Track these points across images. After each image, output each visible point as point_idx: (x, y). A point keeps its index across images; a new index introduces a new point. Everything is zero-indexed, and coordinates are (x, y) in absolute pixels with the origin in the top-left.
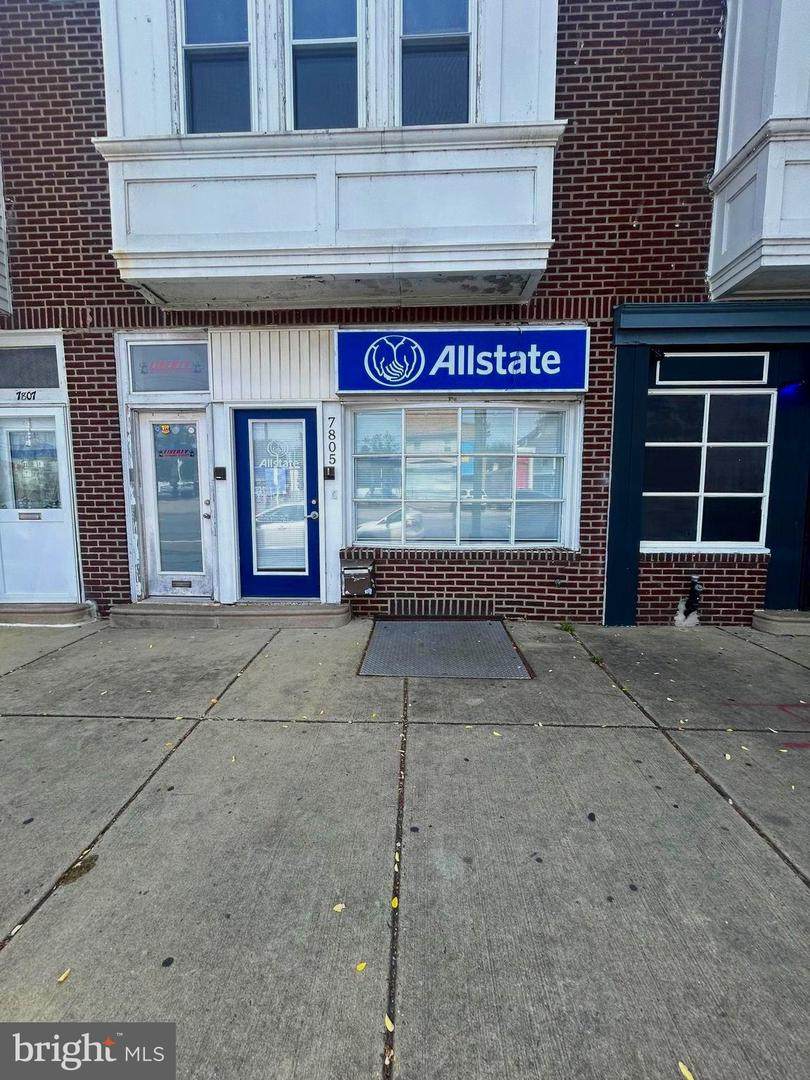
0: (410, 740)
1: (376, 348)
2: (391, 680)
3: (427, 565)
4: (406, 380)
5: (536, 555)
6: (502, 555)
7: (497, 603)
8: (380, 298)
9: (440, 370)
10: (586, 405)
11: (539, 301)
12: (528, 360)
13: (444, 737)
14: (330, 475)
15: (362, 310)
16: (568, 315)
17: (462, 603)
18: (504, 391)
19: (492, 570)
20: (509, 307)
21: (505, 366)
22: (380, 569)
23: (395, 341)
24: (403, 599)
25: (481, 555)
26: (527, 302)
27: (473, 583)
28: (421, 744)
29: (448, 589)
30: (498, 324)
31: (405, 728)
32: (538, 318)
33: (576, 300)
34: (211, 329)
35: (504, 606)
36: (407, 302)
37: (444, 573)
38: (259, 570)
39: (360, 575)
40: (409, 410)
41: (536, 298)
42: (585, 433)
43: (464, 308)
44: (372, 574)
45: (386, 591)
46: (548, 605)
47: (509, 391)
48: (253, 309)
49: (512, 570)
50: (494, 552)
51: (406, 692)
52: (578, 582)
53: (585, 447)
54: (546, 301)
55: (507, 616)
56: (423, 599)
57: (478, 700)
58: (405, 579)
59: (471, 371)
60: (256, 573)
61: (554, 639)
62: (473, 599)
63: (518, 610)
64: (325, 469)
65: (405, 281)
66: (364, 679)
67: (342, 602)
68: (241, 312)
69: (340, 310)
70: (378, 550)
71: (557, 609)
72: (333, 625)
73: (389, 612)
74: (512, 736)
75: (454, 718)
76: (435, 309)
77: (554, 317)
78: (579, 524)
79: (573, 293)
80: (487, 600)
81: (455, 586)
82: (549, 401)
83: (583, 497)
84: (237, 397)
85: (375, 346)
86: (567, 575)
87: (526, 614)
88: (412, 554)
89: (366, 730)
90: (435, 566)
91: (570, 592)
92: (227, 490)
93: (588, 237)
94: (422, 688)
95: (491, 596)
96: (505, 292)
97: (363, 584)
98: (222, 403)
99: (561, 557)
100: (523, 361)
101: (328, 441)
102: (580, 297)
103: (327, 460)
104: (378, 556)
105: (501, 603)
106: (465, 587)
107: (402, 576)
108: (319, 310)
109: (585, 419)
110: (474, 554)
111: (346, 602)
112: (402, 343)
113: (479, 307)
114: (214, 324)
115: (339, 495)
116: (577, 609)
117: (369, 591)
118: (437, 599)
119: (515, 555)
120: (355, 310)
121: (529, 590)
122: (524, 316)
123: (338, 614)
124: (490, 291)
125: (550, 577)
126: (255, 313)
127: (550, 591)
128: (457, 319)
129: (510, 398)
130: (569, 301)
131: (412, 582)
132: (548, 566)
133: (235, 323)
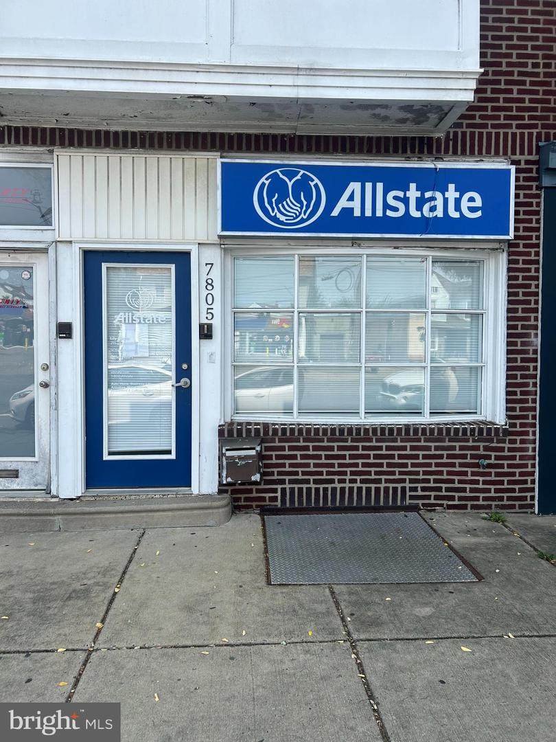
0: (366, 663)
1: (267, 183)
2: (312, 590)
3: (325, 444)
4: (303, 221)
5: (457, 430)
6: (416, 430)
7: (412, 489)
8: (272, 123)
9: (344, 209)
10: (510, 254)
11: (456, 134)
12: (446, 201)
13: (404, 656)
14: (206, 333)
15: (248, 136)
16: (488, 152)
17: (369, 490)
18: (417, 236)
19: (404, 448)
20: (421, 139)
21: (419, 207)
22: (267, 449)
23: (291, 175)
24: (296, 486)
25: (391, 430)
26: (442, 135)
27: (381, 465)
28: (381, 665)
29: (352, 473)
30: (408, 159)
31: (354, 647)
32: (455, 153)
33: (497, 134)
34: (57, 151)
35: (420, 493)
36: (304, 129)
37: (347, 453)
38: (110, 453)
39: (246, 457)
40: (303, 256)
41: (452, 131)
42: (509, 286)
43: (370, 139)
44: (260, 456)
45: (276, 477)
46: (472, 490)
47: (424, 236)
48: (113, 128)
49: (429, 448)
50: (407, 427)
51: (337, 604)
52: (506, 462)
53: (509, 302)
54: (464, 134)
55: (423, 505)
56: (321, 486)
57: (427, 609)
58: (299, 461)
59: (379, 213)
60: (106, 457)
61: (487, 532)
62: (382, 485)
63: (436, 498)
64: (201, 326)
65: (308, 106)
66: (279, 590)
67: (220, 492)
68: (98, 132)
69: (222, 135)
70: (266, 426)
71: (482, 495)
72: (211, 523)
73: (279, 504)
74: (483, 652)
75: (407, 631)
76: (335, 138)
77: (472, 153)
78: (504, 393)
79: (494, 126)
80: (399, 486)
81: (360, 469)
82: (469, 249)
83: (509, 360)
84: (90, 235)
85: (267, 179)
86: (493, 454)
87: (445, 502)
88: (308, 431)
89: (307, 652)
90: (335, 444)
91: (497, 474)
92: (73, 352)
93: (509, 65)
94: (354, 598)
95: (404, 481)
96: (419, 123)
97: (249, 468)
98: (71, 242)
99: (485, 432)
100: (439, 203)
101: (205, 292)
102: (502, 131)
103: (204, 315)
104: (266, 433)
105: (415, 489)
106: (373, 470)
107: (295, 457)
108: (196, 134)
109: (509, 270)
110: (383, 430)
111: (226, 491)
112: (298, 177)
113: (387, 139)
114: (62, 145)
115: (218, 357)
116: (505, 495)
117: (256, 477)
118: (339, 486)
119: (432, 431)
120: (240, 135)
121: (449, 473)
122: (439, 151)
123: (218, 508)
124: (403, 121)
125: (473, 457)
126: (116, 133)
127: (473, 474)
128: (361, 151)
129: (424, 244)
130: (489, 134)
131: (308, 465)
132: (470, 444)
133: (89, 145)
